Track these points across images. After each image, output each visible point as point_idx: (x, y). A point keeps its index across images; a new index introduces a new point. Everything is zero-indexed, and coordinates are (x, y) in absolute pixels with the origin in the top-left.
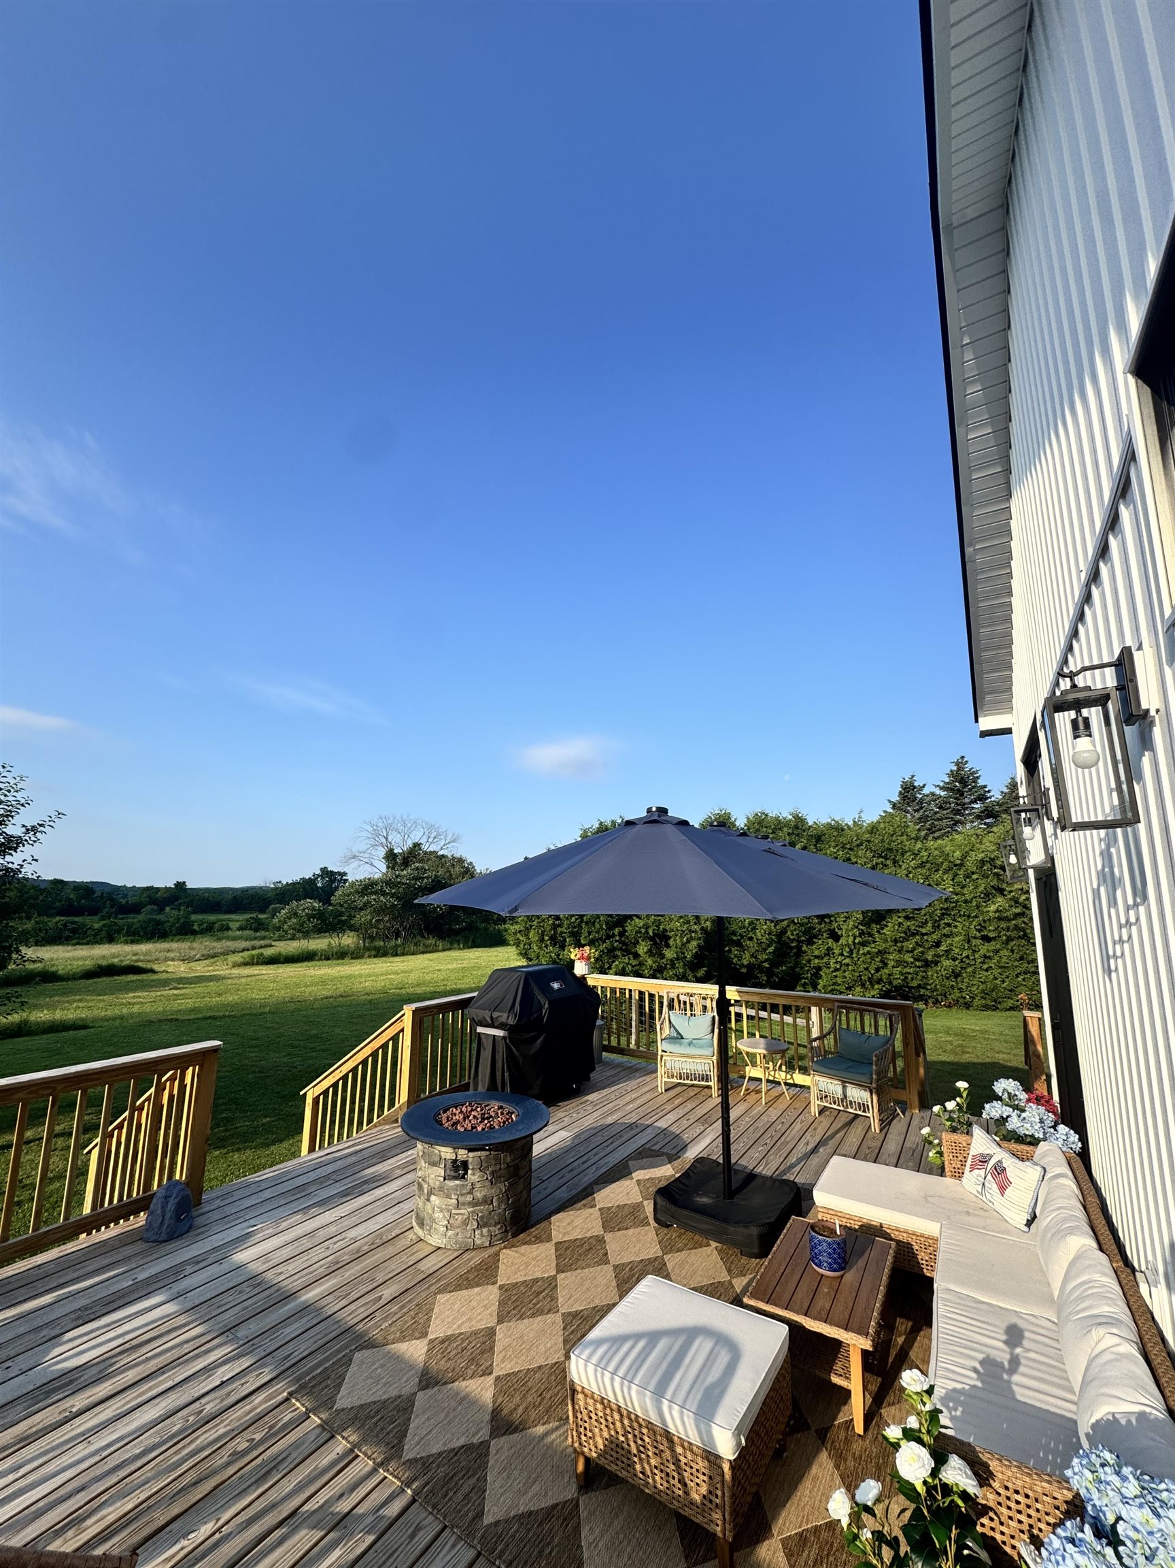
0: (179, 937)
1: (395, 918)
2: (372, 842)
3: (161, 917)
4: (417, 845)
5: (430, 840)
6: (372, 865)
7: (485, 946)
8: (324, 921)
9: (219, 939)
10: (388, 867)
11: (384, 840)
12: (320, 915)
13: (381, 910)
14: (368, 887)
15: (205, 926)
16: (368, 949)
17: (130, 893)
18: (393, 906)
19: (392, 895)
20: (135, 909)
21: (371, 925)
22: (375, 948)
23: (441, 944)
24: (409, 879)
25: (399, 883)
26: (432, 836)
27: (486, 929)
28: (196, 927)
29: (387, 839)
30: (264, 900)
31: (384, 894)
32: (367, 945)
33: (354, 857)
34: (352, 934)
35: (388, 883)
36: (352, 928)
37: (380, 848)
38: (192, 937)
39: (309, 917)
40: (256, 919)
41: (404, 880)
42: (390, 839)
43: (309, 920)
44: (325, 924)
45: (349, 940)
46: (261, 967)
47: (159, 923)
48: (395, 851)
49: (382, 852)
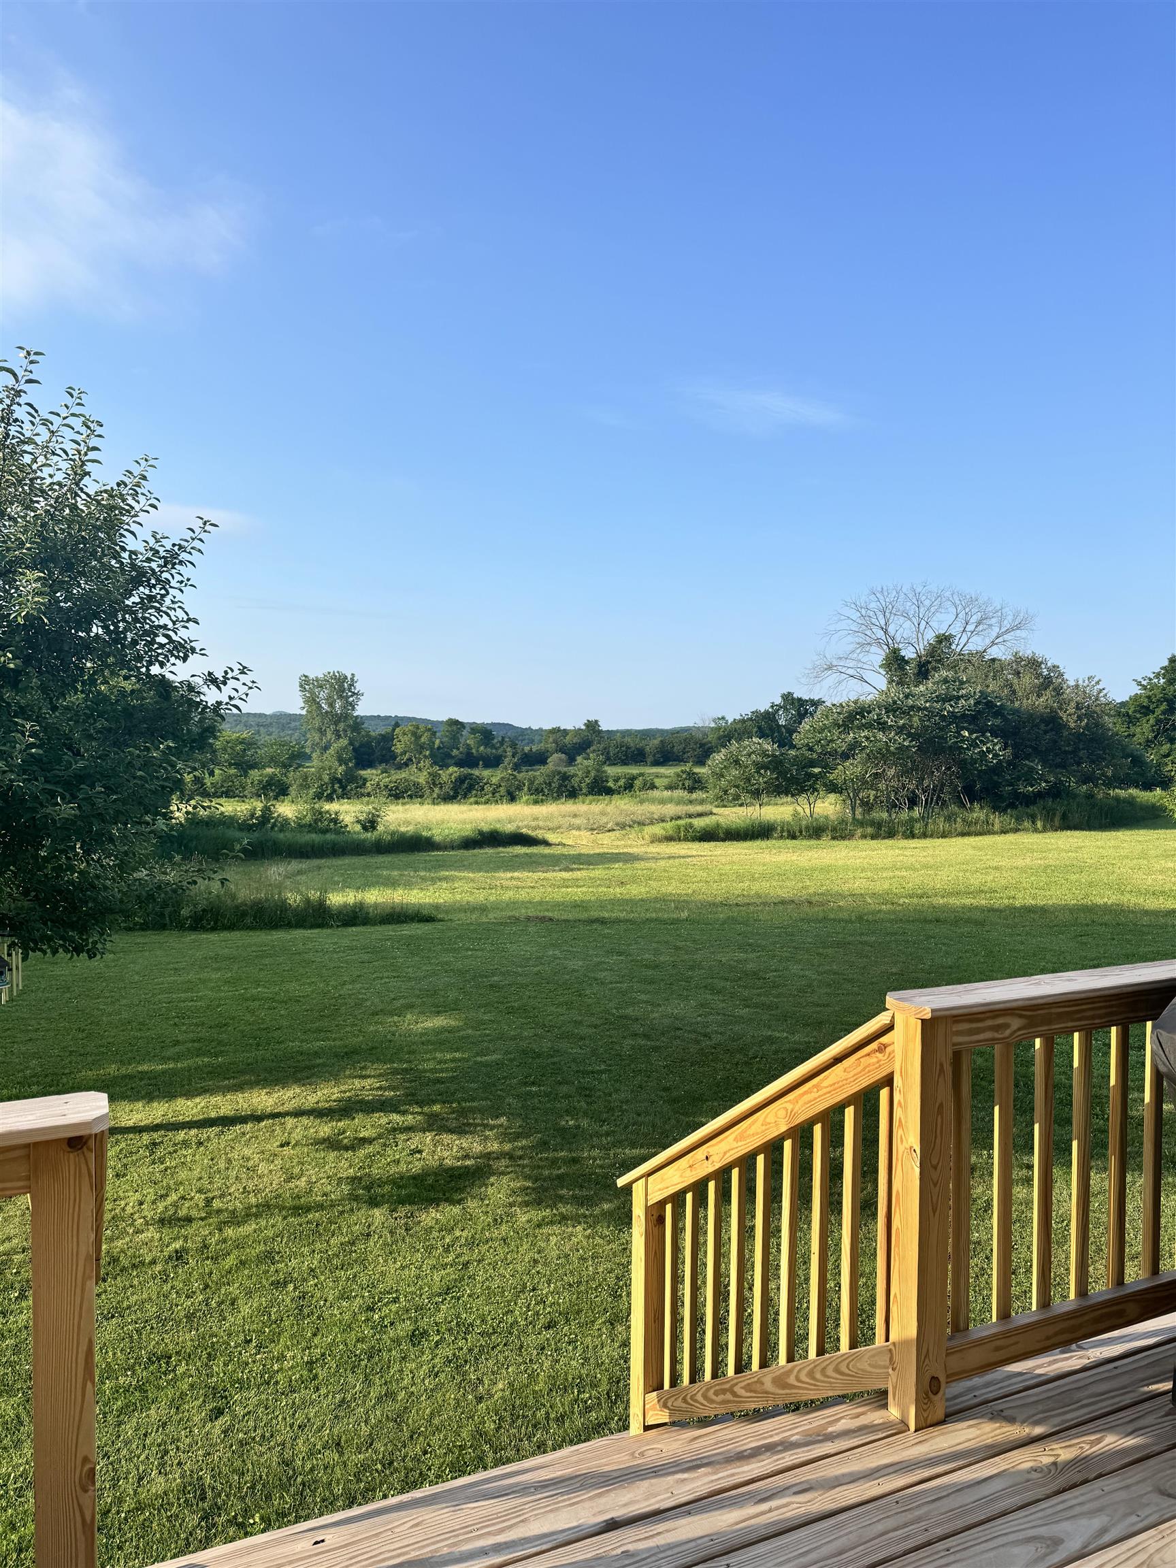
0: (590, 797)
1: (906, 772)
2: (861, 639)
3: (571, 770)
4: (944, 639)
5: (970, 628)
6: (862, 679)
7: (1089, 827)
8: (782, 774)
9: (642, 802)
10: (890, 682)
11: (880, 634)
12: (775, 764)
13: (882, 756)
14: (855, 716)
15: (622, 782)
16: (862, 824)
17: (537, 738)
18: (901, 749)
19: (901, 730)
20: (539, 759)
21: (865, 782)
22: (871, 823)
23: (997, 820)
24: (931, 700)
25: (912, 708)
26: (974, 619)
27: (1090, 796)
28: (611, 784)
29: (886, 632)
30: (702, 745)
31: (883, 727)
32: (859, 816)
33: (830, 668)
34: (832, 797)
35: (892, 708)
36: (833, 788)
37: (874, 649)
38: (607, 797)
39: (759, 767)
40: (691, 775)
41: (921, 703)
42: (891, 630)
43: (758, 772)
44: (786, 779)
45: (828, 807)
46: (690, 845)
47: (565, 777)
48: (903, 653)
49: (878, 656)
